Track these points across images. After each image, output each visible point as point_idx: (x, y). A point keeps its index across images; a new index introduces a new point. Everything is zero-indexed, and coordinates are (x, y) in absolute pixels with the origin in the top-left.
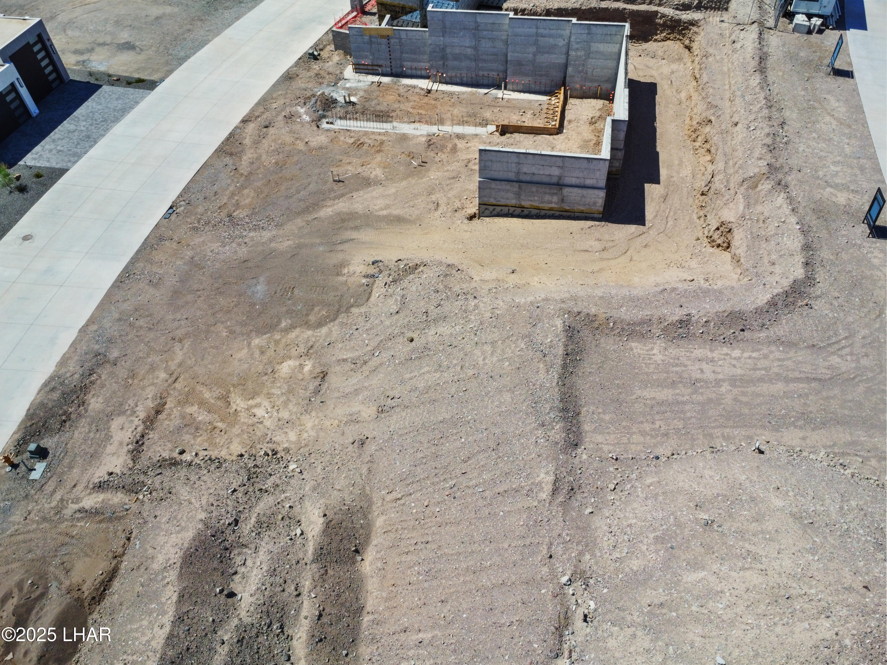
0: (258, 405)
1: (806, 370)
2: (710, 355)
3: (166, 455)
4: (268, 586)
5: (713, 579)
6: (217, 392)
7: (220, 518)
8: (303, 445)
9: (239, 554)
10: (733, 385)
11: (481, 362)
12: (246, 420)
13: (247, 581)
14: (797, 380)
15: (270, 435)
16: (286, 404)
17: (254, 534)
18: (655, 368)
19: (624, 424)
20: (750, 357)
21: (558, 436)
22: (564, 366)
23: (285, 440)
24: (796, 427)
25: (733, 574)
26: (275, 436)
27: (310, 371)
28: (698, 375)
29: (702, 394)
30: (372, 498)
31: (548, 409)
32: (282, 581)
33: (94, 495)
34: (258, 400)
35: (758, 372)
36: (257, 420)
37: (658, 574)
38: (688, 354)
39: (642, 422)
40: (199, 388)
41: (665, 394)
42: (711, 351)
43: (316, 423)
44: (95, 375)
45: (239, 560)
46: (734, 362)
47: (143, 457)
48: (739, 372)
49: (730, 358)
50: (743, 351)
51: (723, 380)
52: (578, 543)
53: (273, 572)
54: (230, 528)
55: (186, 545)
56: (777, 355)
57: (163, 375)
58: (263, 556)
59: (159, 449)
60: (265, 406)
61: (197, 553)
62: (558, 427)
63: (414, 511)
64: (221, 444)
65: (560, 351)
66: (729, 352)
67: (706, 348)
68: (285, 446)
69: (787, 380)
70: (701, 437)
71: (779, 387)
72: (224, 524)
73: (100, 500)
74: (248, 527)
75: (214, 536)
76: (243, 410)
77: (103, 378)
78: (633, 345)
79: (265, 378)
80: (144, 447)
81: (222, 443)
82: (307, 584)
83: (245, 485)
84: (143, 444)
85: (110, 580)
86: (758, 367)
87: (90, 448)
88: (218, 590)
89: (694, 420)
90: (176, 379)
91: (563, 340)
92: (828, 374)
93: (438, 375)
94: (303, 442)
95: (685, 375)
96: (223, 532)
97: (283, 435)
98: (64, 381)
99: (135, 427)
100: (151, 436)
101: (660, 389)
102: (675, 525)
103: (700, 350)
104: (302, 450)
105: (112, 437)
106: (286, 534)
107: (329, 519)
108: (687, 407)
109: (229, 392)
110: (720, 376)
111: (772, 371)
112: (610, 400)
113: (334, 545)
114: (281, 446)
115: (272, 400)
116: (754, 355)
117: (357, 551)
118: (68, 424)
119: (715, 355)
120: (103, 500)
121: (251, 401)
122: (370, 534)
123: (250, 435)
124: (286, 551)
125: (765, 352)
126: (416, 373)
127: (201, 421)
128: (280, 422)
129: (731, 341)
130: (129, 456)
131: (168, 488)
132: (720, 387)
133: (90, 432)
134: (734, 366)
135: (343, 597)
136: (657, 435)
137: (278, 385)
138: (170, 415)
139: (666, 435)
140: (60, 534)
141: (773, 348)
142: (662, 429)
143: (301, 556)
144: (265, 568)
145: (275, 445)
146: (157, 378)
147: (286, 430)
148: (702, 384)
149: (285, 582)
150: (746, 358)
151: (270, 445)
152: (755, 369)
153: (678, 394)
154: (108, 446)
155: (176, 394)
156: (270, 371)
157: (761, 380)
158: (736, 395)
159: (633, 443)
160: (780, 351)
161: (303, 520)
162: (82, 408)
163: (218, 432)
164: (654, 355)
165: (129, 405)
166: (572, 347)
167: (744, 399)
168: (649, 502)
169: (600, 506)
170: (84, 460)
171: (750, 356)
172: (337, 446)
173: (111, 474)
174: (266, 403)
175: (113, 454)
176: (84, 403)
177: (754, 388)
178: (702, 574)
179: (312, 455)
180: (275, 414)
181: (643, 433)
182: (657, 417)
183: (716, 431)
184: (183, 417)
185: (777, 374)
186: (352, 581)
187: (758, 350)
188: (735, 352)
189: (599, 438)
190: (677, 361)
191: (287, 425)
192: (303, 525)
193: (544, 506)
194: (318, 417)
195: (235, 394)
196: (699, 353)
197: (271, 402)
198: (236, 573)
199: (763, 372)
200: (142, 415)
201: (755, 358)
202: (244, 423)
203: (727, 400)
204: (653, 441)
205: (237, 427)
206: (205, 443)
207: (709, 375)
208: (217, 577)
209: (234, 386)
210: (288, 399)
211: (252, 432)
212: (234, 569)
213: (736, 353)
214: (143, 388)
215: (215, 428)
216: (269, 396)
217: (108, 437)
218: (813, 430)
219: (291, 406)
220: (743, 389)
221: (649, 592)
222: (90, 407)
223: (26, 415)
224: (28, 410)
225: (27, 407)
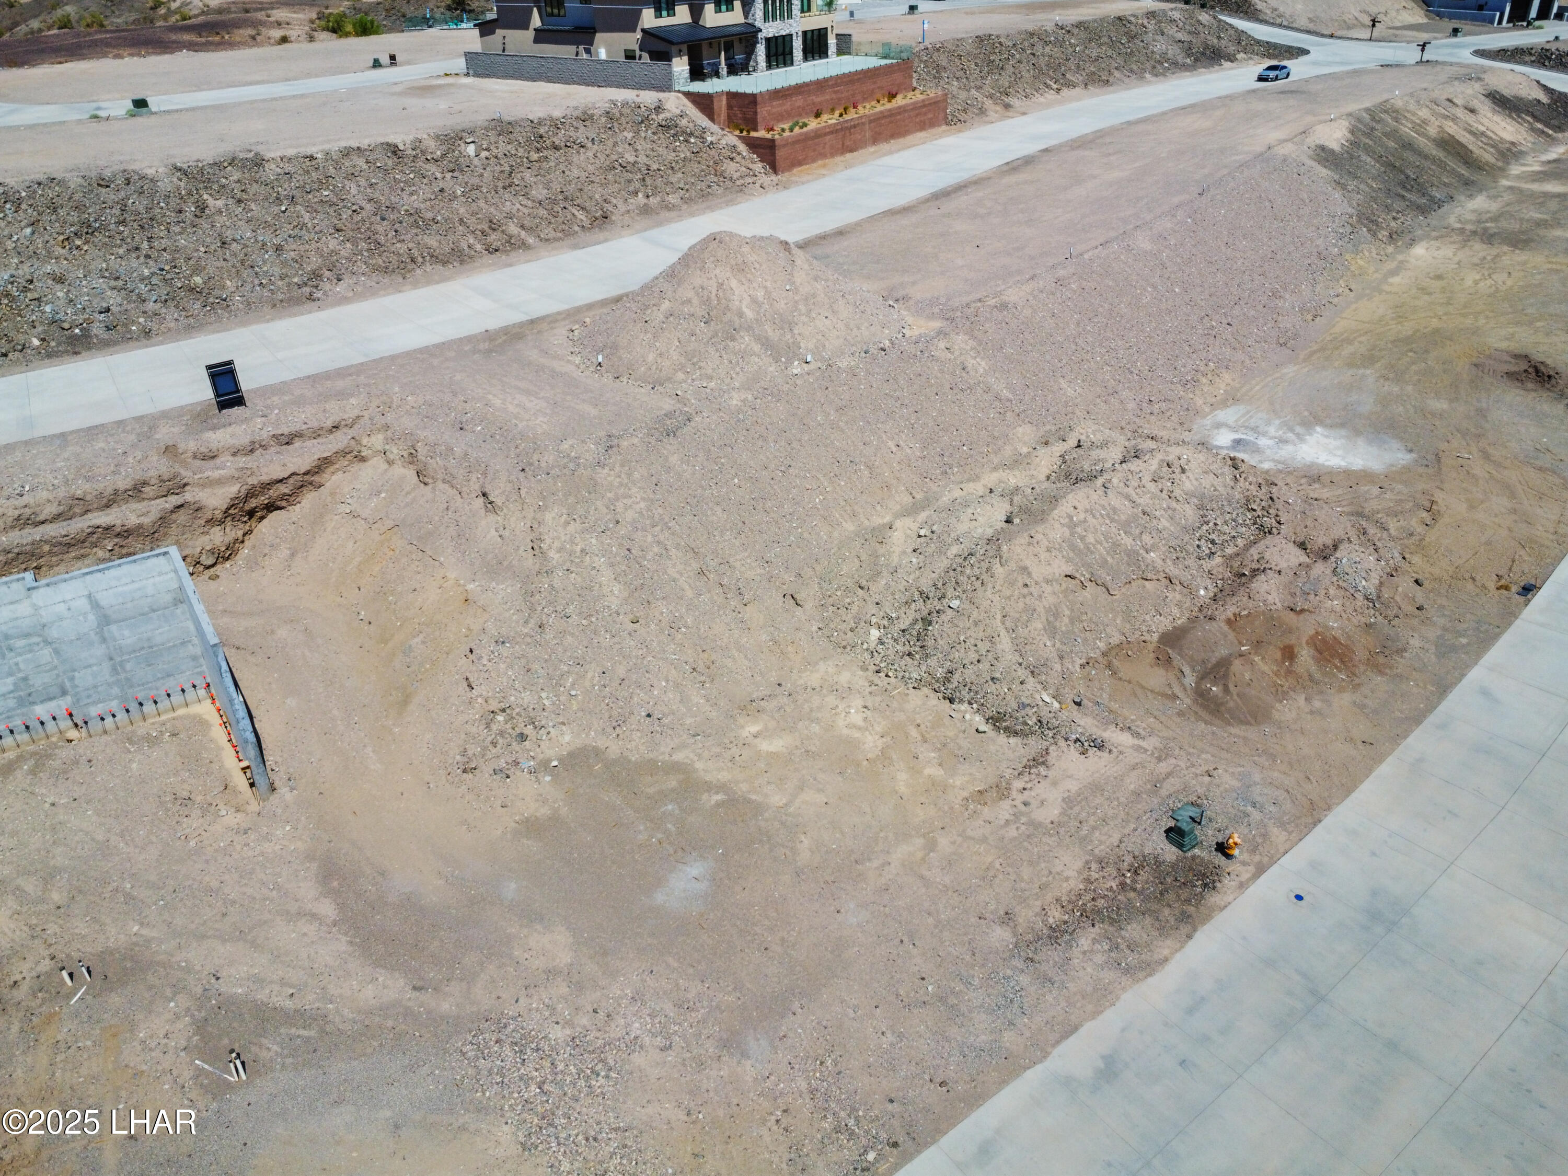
0: (852, 726)
12: (879, 720)
15: (868, 690)
16: (818, 709)
23: (857, 677)
26: (863, 686)
27: (754, 723)
34: (846, 732)
36: (868, 713)
59: (1006, 750)
60: (845, 720)
76: (873, 732)
80: (1025, 762)
97: (854, 682)
105: (1064, 800)
109: (872, 761)
115: (830, 723)
121: (855, 736)
128: (844, 695)
133: (1094, 828)
137: (806, 732)
138: (969, 782)
147: (846, 685)
154: (1073, 791)
156: (798, 752)
165: (1018, 828)
170: (1114, 792)
174: (841, 722)
175: (1070, 777)
176: (1088, 881)
180: (841, 707)
184: (952, 770)
191: (841, 689)
195: (866, 755)
200: (1006, 804)
202: (885, 718)
205: (896, 719)
210: (812, 711)
211: (884, 704)
217: (1069, 801)
222: (1079, 864)
223: (1195, 929)
224: (1189, 937)
225: (1191, 943)
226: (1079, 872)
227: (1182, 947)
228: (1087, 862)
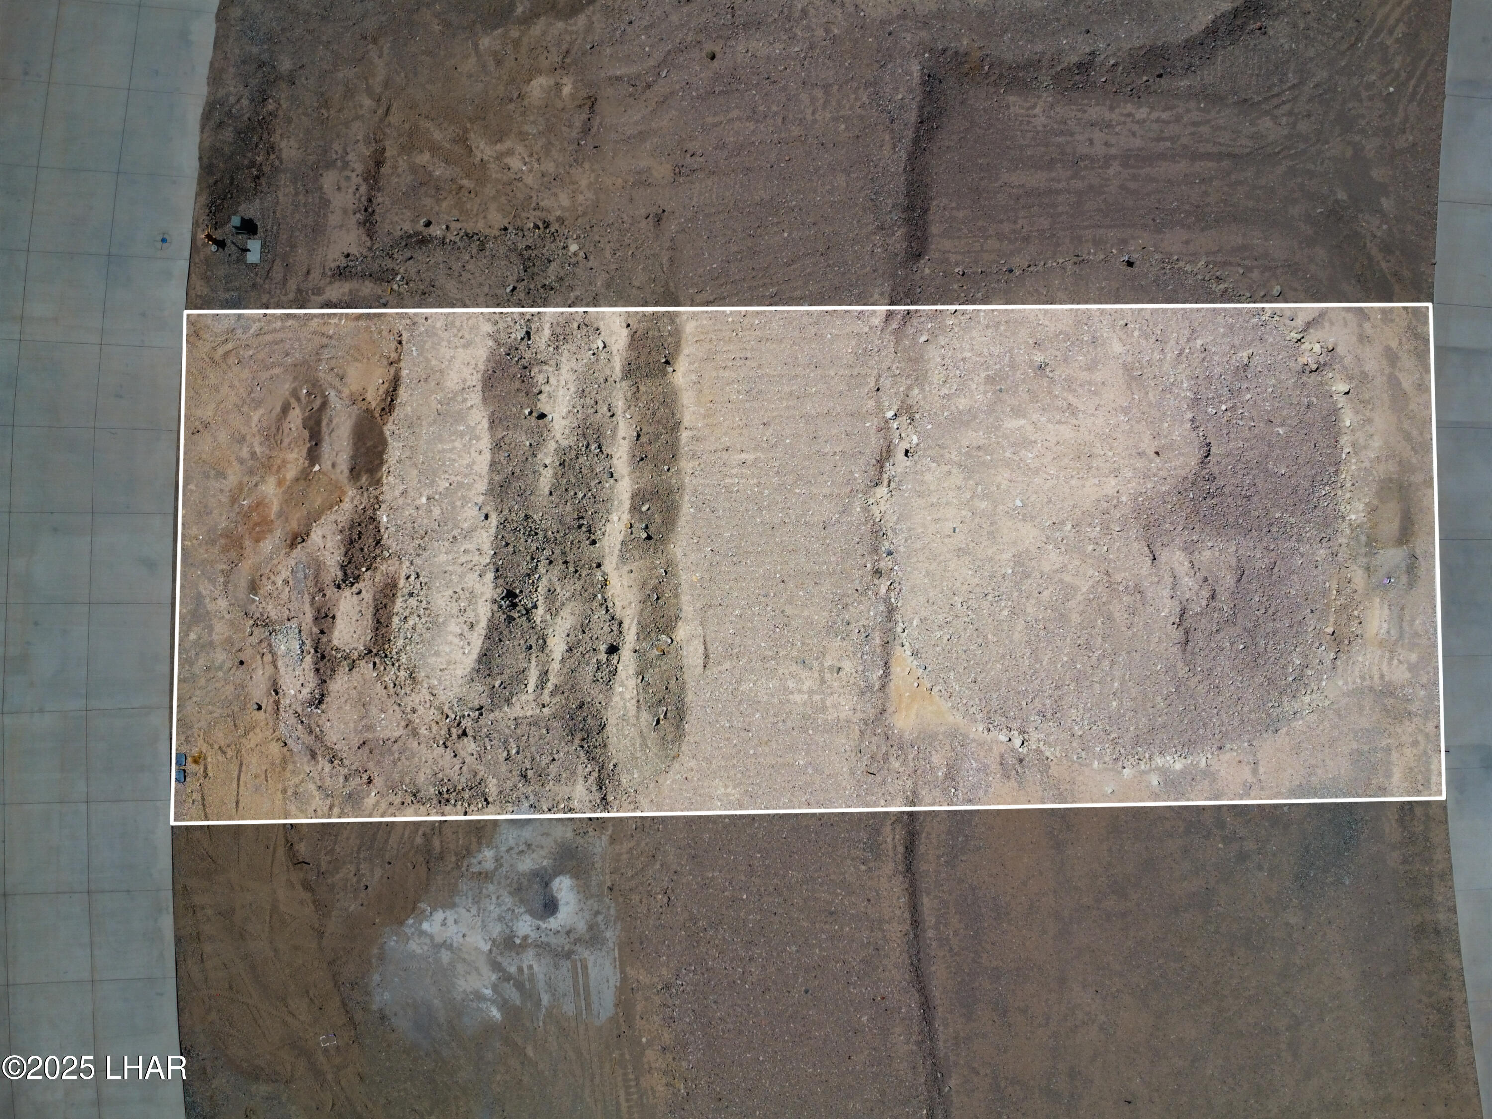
0: (510, 152)
1: (1222, 141)
2: (1107, 116)
3: (407, 227)
4: (579, 408)
5: (1030, 428)
6: (450, 131)
7: (510, 331)
8: (580, 213)
9: (540, 372)
10: (1125, 165)
11: (809, 117)
12: (499, 175)
13: (554, 401)
14: (1208, 156)
15: (535, 198)
16: (547, 148)
17: (551, 349)
18: (1034, 139)
19: (980, 223)
20: (1158, 121)
21: (898, 246)
22: (916, 141)
23: (555, 205)
24: (1183, 226)
25: (1050, 426)
26: (542, 200)
27: (572, 94)
28: (1083, 149)
29: (1083, 178)
30: (678, 297)
31: (890, 206)
32: (593, 402)
33: (337, 285)
34: (508, 144)
35: (1161, 143)
36: (514, 176)
37: (982, 416)
38: (1079, 115)
39: (1001, 222)
40: (425, 124)
41: (1036, 179)
42: (1111, 109)
43: (592, 179)
44: (270, 101)
45: (541, 379)
46: (1136, 128)
47: (380, 232)
48: (1138, 143)
49: (1133, 122)
50: (1152, 109)
51: (1114, 157)
52: (907, 377)
53: (582, 394)
54: (523, 343)
55: (482, 367)
56: (1195, 116)
57: (367, 102)
58: (566, 374)
59: (396, 219)
60: (520, 154)
61: (496, 375)
62: (899, 233)
63: (730, 320)
64: (475, 212)
65: (912, 117)
66: (1134, 111)
67: (1104, 105)
68: (558, 213)
69: (1195, 157)
70: (1067, 241)
71: (1183, 165)
72: (516, 339)
73: (346, 291)
74: (543, 341)
75: (509, 354)
76: (492, 160)
77: (285, 106)
78: (1011, 99)
79: (511, 107)
80: (377, 217)
81: (475, 210)
82: (619, 405)
83: (523, 280)
84: (374, 211)
85: (395, 390)
86: (1164, 135)
87: (307, 217)
88: (527, 412)
89: (1065, 217)
90: (388, 110)
91: (918, 99)
92: (1246, 147)
93: (751, 126)
94: (580, 209)
95: (1069, 150)
96: (517, 349)
97: (552, 199)
98: (230, 111)
99: (354, 187)
100: (380, 200)
101: (1033, 170)
102: (1009, 366)
103: (1098, 108)
104: (580, 220)
105: (329, 201)
106: (587, 348)
107: (634, 330)
108: (1061, 199)
109: (466, 131)
110: (1113, 151)
111: (1179, 143)
112: (969, 189)
113: (642, 358)
114: (553, 214)
115: (527, 142)
116: (1165, 116)
117: (667, 362)
118: (263, 180)
119: (1114, 116)
120: (350, 291)
121: (499, 145)
122: (679, 341)
123: (509, 198)
124: (591, 369)
125: (1180, 111)
126: (721, 118)
127: (439, 176)
128: (545, 179)
129: (1141, 94)
130: (361, 231)
131: (428, 280)
132: (1108, 168)
133: (297, 194)
134: (1134, 134)
135: (659, 415)
136: (1016, 239)
137: (532, 119)
138: (395, 167)
139: (1027, 239)
140: (314, 333)
141: (1192, 104)
142: (1024, 230)
143: (608, 373)
144: (573, 390)
145: (544, 213)
146: (361, 106)
147: (554, 190)
148: (1087, 162)
149: (597, 403)
150: (1152, 122)
151: (537, 213)
152: (1159, 139)
153: (1053, 179)
154: (329, 215)
155: (395, 134)
156: (516, 95)
157: (1162, 156)
158: (1126, 179)
159: (986, 251)
160: (1199, 109)
161: (602, 328)
162: (272, 157)
163: (467, 194)
164: (1035, 116)
165: (337, 153)
166: (928, 109)
167: (1133, 185)
168: (989, 332)
169: (937, 332)
170: (306, 236)
171: (1159, 118)
172: (625, 219)
173: (348, 255)
174: (519, 149)
175: (341, 226)
176: (272, 148)
177: (1149, 169)
178: (1022, 422)
179: (595, 229)
180: (536, 165)
181: (1000, 237)
182: (1021, 214)
183: (1087, 232)
184: (414, 169)
185: (1185, 147)
186: (666, 395)
187: (1171, 109)
188: (1141, 111)
189: (947, 244)
190: (1062, 127)
191: (554, 183)
192: (603, 333)
193: (875, 333)
194: (593, 171)
195: (475, 133)
196: (1094, 112)
197: (526, 146)
198: (540, 392)
199: (1168, 144)
200: (359, 167)
201: (1164, 122)
202: (498, 180)
203: (1111, 187)
204: (1011, 247)
205: (489, 185)
206: (453, 211)
207: (1099, 150)
208: (522, 398)
209: (470, 120)
210: (550, 143)
211: (510, 194)
212: (538, 389)
213: (1142, 113)
214: (347, 124)
215: (461, 188)
216: (522, 136)
217: (325, 203)
218: (1202, 230)
219: (554, 153)
220: (1135, 171)
221: (970, 433)
222: (285, 155)
223: (201, 166)
224: (201, 158)
225: (197, 154)
226: (280, 150)
227: (200, 148)
228: (281, 162)
